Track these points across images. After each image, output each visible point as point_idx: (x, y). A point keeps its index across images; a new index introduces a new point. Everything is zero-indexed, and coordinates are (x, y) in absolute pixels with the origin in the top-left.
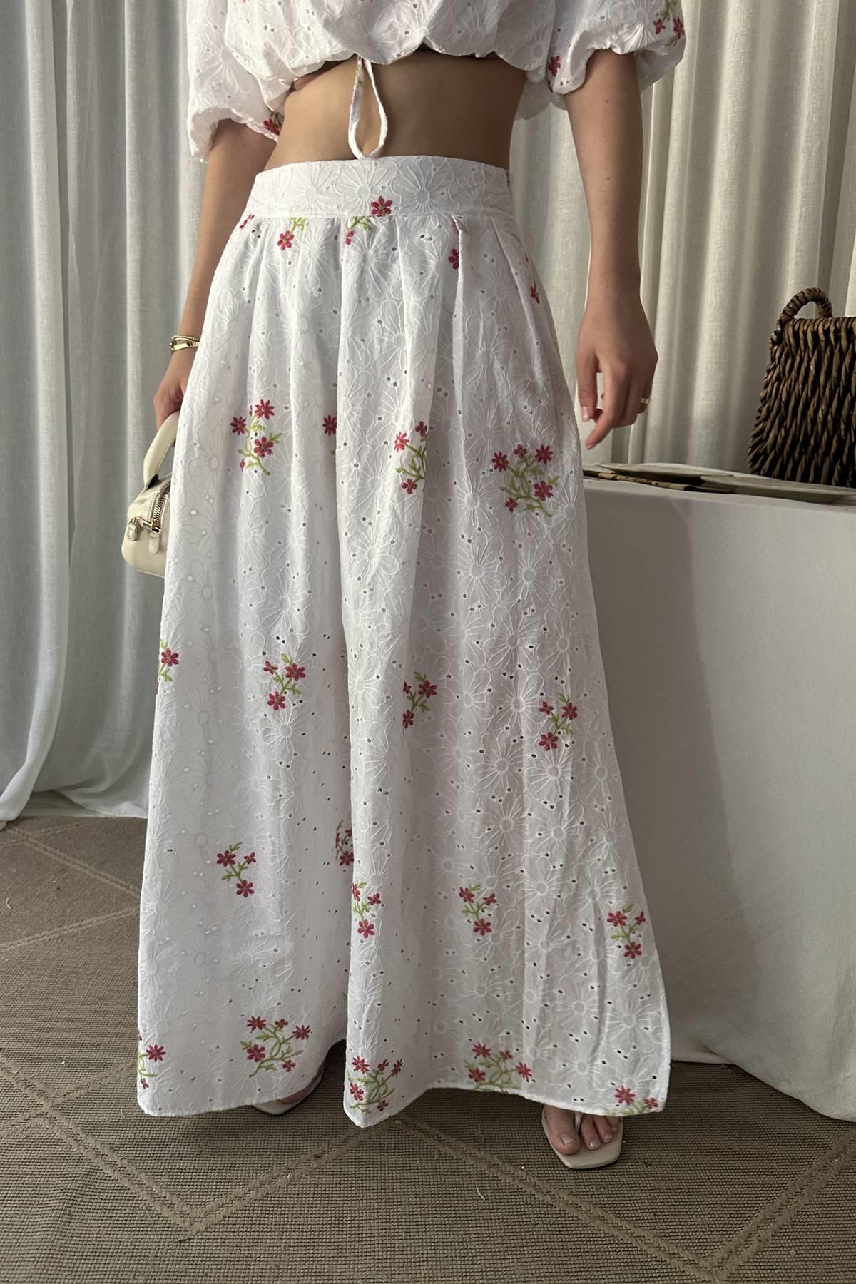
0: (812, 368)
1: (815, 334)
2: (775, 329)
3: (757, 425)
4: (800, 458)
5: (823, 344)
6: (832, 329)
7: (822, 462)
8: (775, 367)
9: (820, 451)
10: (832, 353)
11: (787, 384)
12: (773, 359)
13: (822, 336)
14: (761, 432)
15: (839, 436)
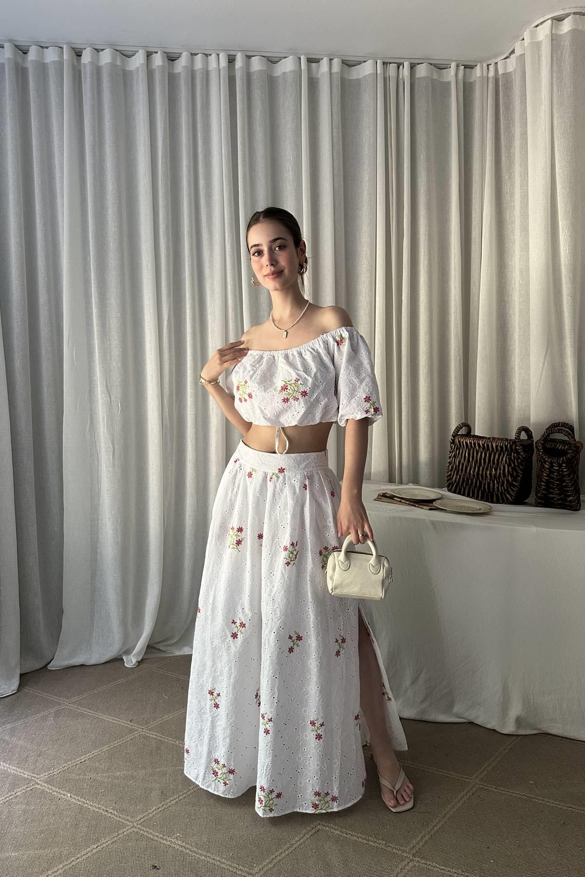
0: (467, 455)
1: (466, 443)
2: (451, 437)
3: (448, 472)
4: (466, 487)
5: (470, 447)
6: (473, 442)
7: (475, 489)
8: (452, 452)
9: (473, 485)
10: (473, 451)
11: (458, 459)
12: (452, 448)
13: (469, 444)
14: (450, 475)
15: (480, 480)
